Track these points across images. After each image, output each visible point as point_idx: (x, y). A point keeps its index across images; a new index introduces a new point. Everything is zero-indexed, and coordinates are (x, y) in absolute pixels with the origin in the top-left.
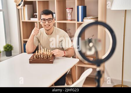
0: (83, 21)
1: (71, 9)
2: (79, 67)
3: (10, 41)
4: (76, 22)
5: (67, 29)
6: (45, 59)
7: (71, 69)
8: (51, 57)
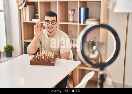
0: (85, 23)
1: (73, 11)
2: (80, 69)
3: (11, 42)
4: (78, 24)
5: (68, 31)
6: (47, 61)
7: (72, 72)
8: (52, 59)
